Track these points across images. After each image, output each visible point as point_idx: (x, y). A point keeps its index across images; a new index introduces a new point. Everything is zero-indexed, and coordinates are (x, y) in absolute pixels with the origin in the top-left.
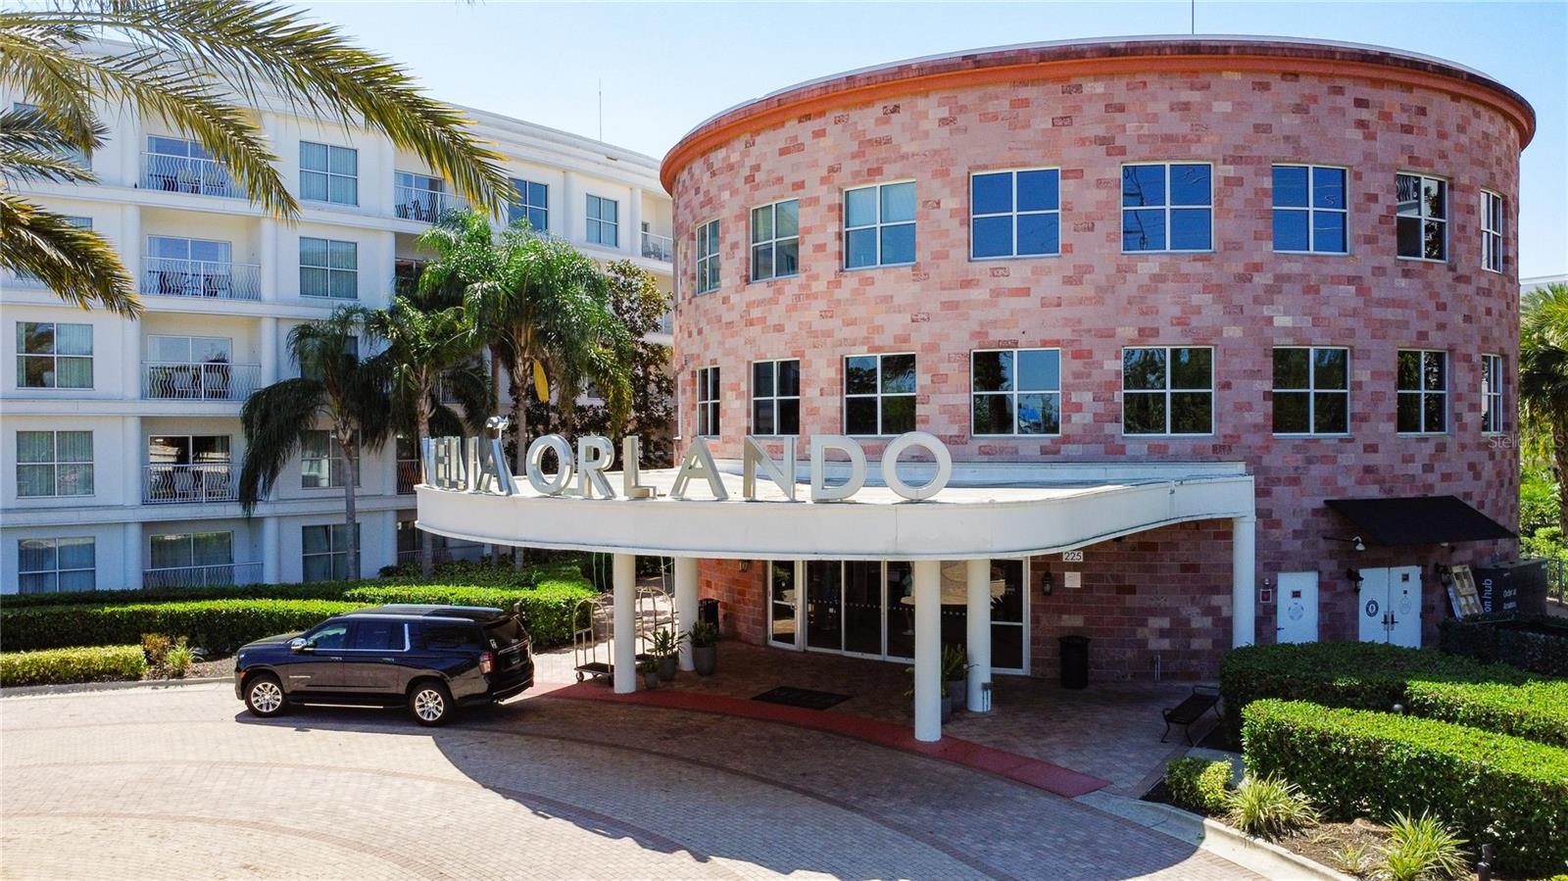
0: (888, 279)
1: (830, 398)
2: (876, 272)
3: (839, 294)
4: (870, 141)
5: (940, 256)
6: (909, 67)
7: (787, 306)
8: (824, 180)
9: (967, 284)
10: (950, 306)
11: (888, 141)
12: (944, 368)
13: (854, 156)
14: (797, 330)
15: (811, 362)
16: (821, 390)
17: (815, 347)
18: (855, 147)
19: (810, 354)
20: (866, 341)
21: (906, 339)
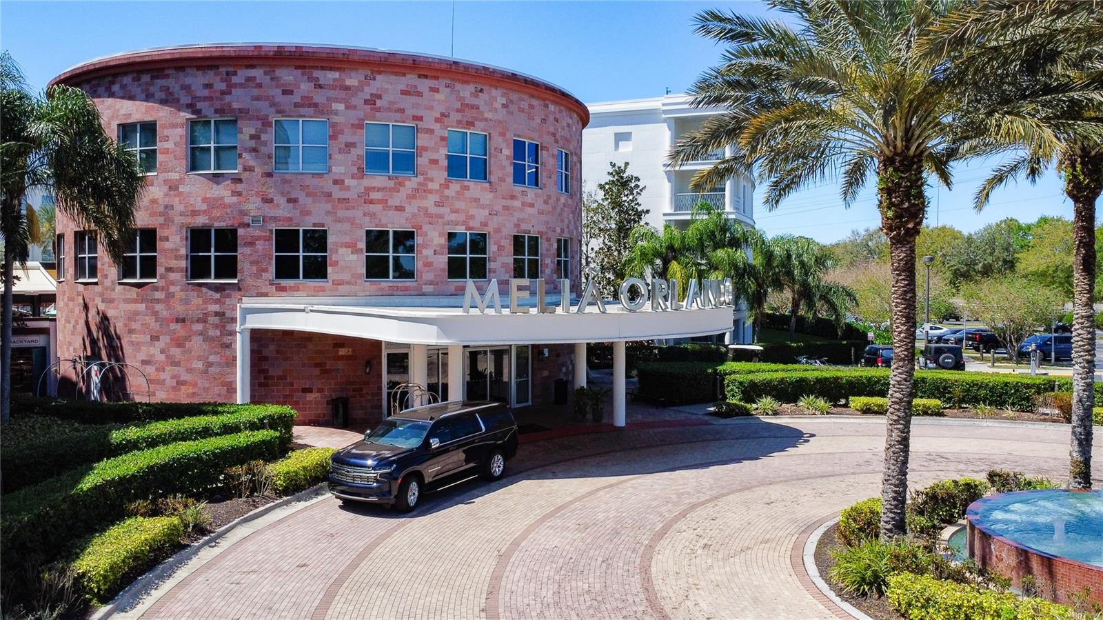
0: (476, 188)
1: (440, 256)
2: (468, 182)
3: (447, 192)
4: (467, 104)
5: (502, 180)
6: (488, 68)
7: (407, 195)
8: (437, 120)
9: (513, 197)
10: (506, 208)
11: (478, 108)
12: (503, 243)
13: (458, 111)
14: (416, 211)
15: (427, 233)
16: (435, 251)
17: (430, 224)
18: (458, 105)
19: (426, 228)
20: (464, 223)
21: (486, 225)
